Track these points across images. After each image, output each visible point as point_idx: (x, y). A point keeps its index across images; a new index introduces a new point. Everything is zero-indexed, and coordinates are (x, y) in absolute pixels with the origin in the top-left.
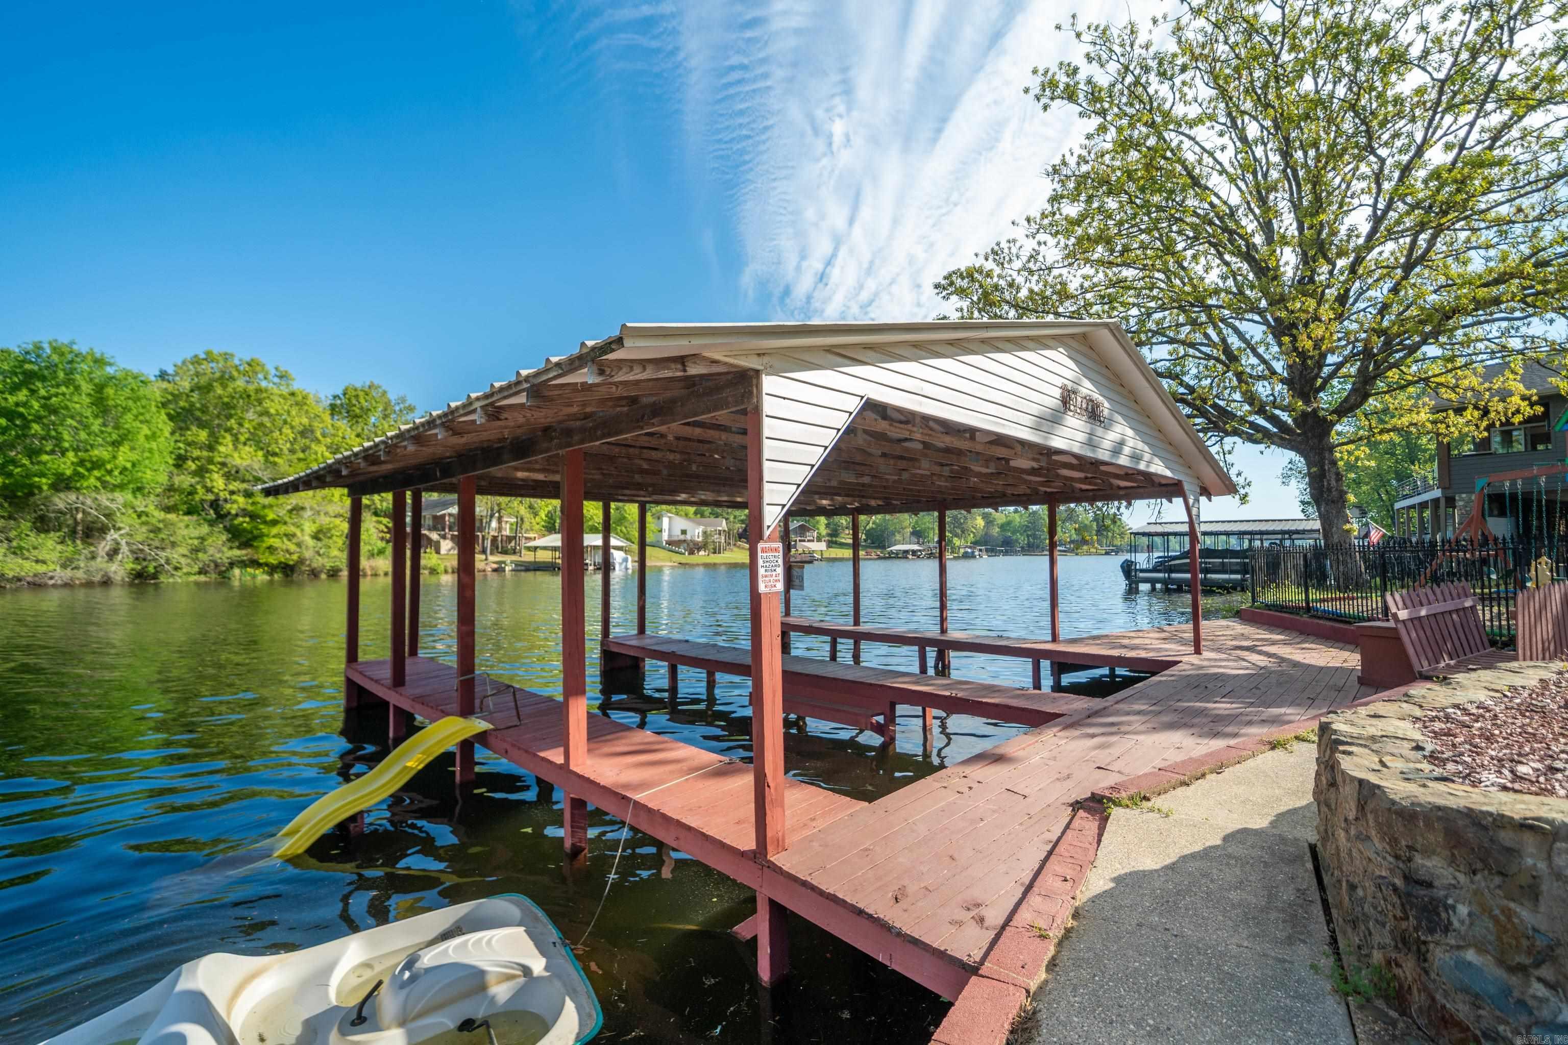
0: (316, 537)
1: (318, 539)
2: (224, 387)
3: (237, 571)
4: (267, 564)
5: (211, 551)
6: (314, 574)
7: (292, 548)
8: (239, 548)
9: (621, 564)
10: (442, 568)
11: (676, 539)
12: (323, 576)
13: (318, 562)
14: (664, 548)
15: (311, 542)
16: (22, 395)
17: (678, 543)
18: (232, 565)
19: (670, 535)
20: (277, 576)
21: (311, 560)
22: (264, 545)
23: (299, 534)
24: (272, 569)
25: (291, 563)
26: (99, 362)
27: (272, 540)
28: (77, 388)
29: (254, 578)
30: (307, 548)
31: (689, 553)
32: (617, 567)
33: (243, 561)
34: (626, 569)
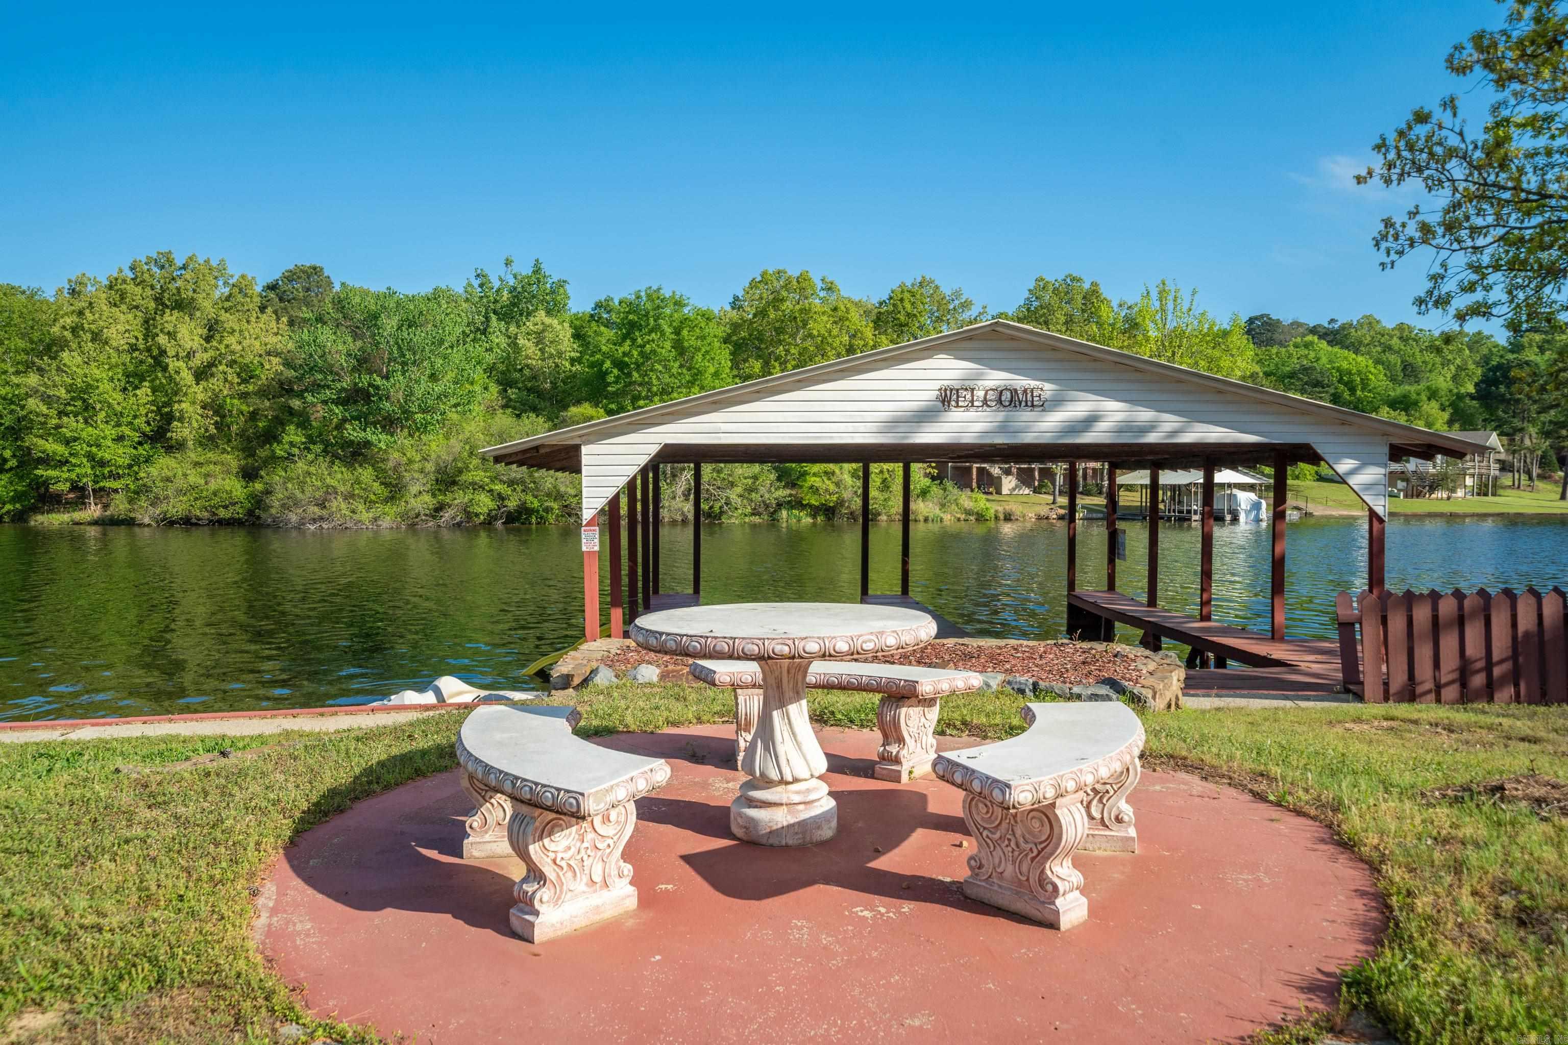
0: (853, 475)
2: (777, 309)
3: (784, 513)
4: (810, 506)
5: (762, 490)
6: (853, 517)
7: (832, 487)
8: (785, 487)
9: (1248, 512)
10: (991, 513)
15: (849, 481)
16: (626, 347)
18: (779, 505)
20: (820, 519)
21: (850, 501)
22: (807, 485)
24: (815, 511)
25: (832, 504)
26: (679, 304)
27: (813, 479)
28: (663, 333)
29: (799, 521)
30: (845, 488)
31: (1406, 496)
32: (1242, 517)
33: (789, 502)
34: (1258, 520)
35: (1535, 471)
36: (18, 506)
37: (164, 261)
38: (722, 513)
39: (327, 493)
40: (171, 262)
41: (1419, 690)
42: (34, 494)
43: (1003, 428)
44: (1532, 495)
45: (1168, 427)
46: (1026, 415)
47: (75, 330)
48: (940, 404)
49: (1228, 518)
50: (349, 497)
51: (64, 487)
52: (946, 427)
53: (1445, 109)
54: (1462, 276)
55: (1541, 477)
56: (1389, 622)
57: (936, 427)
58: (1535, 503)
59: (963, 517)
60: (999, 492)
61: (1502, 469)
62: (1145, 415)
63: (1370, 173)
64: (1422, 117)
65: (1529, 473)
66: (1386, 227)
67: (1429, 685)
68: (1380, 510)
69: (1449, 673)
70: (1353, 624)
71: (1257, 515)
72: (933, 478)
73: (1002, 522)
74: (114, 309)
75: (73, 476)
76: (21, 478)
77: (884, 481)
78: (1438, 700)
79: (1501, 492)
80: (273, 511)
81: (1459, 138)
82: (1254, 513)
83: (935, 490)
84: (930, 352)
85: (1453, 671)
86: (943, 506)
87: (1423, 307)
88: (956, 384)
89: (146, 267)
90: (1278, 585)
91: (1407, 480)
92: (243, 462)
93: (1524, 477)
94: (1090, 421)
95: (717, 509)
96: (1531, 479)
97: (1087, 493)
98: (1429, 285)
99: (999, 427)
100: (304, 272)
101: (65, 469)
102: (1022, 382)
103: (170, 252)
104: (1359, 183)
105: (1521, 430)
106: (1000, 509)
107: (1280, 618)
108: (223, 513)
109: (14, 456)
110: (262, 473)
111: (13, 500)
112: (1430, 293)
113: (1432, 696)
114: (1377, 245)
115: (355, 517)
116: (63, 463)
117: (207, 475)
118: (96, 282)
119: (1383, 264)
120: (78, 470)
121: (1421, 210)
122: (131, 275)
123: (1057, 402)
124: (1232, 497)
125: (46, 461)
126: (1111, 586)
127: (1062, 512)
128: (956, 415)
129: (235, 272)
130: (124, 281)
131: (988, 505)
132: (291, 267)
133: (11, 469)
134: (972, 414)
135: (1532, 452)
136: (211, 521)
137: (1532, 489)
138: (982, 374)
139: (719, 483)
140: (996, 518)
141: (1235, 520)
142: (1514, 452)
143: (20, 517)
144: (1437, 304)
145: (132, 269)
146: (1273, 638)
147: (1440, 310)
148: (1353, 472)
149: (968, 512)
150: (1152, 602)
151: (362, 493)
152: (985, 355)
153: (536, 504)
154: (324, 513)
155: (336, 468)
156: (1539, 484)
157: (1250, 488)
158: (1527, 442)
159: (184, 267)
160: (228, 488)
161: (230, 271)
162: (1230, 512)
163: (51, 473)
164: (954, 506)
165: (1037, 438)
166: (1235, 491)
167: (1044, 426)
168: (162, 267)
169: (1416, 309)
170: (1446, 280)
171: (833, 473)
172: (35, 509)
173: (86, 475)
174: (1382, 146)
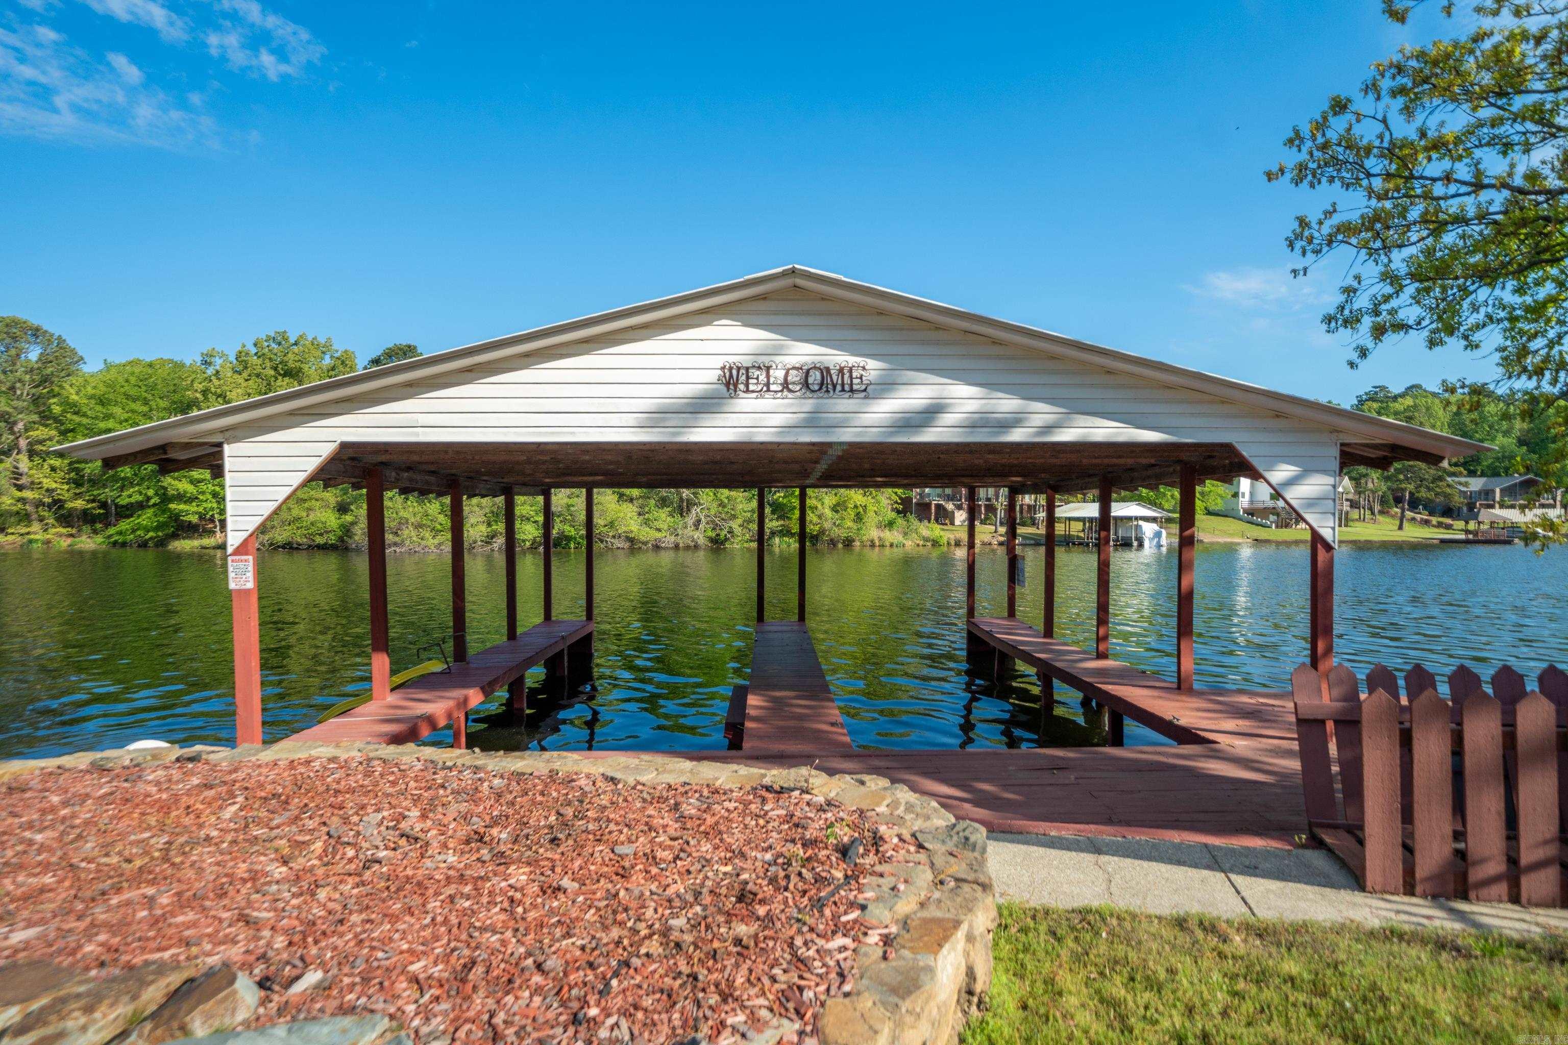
0: (835, 509)
1: (837, 512)
3: (777, 540)
6: (833, 543)
7: (814, 519)
8: (777, 519)
9: (1151, 540)
10: (944, 540)
11: (1261, 506)
12: (840, 546)
13: (836, 532)
14: (1240, 519)
15: (828, 513)
17: (1265, 512)
18: (773, 534)
19: (1252, 501)
20: (806, 545)
21: (830, 530)
22: (795, 517)
23: (819, 506)
25: (815, 533)
29: (789, 546)
30: (826, 520)
31: (1277, 527)
32: (1147, 543)
33: (781, 531)
34: (1159, 546)
35: (1377, 508)
36: (160, 534)
37: (280, 339)
38: (726, 539)
39: (400, 523)
40: (286, 340)
41: (1476, 874)
42: (173, 524)
43: (811, 422)
44: (1376, 526)
45: (1038, 420)
46: (843, 404)
47: (205, 392)
48: (723, 388)
49: (1135, 544)
50: (419, 526)
51: (194, 519)
52: (732, 419)
53: (1366, 93)
54: (1374, 290)
55: (1381, 512)
56: (1415, 743)
57: (719, 420)
58: (1380, 532)
59: (921, 543)
60: (952, 523)
61: (1351, 506)
62: (1007, 404)
63: (1282, 171)
64: (1340, 106)
65: (1371, 509)
66: (1300, 225)
67: (1496, 866)
68: (1326, 533)
69: (1538, 845)
70: (1322, 722)
71: (1159, 542)
72: (899, 512)
73: (953, 548)
74: (236, 376)
75: (201, 509)
76: (164, 512)
77: (858, 514)
78: (1515, 899)
79: (1351, 523)
80: (356, 538)
81: (1382, 126)
82: (1156, 540)
83: (900, 521)
84: (709, 316)
85: (1546, 842)
86: (905, 534)
87: (1333, 324)
88: (746, 361)
89: (266, 344)
90: (1184, 628)
91: (1278, 515)
92: (339, 499)
93: (1368, 512)
94: (931, 413)
95: (722, 537)
96: (1373, 513)
97: (1023, 524)
98: (1342, 298)
99: (805, 419)
100: (401, 349)
101: (194, 504)
102: (836, 358)
103: (285, 332)
104: (1269, 180)
105: (1366, 475)
106: (952, 537)
107: (1187, 665)
108: (319, 540)
109: (156, 494)
110: (352, 507)
111: (156, 529)
112: (1342, 308)
113: (1502, 888)
114: (1291, 245)
115: (424, 543)
116: (191, 500)
117: (309, 509)
118: (223, 355)
119: (1295, 272)
120: (205, 505)
121: (1338, 208)
122: (253, 350)
123: (886, 386)
124: (1138, 527)
125: (181, 497)
126: (1012, 613)
127: (1002, 539)
128: (745, 403)
129: (339, 347)
130: (247, 354)
131: (942, 533)
132: (391, 345)
133: (154, 505)
134: (767, 403)
135: (1373, 492)
136: (310, 546)
137: (1375, 521)
138: (782, 347)
139: (723, 516)
140: (949, 544)
141: (1141, 545)
142: (1360, 493)
143: (161, 543)
144: (1346, 322)
145: (255, 345)
146: (1179, 688)
147: (1349, 330)
148: (1291, 482)
149: (926, 539)
150: (1049, 632)
151: (429, 523)
152: (788, 320)
153: (573, 533)
154: (397, 539)
155: (409, 503)
156: (1380, 518)
157: (1153, 520)
158: (1370, 485)
159: (296, 344)
160: (323, 520)
161: (335, 347)
162: (1137, 539)
163: (182, 507)
164: (914, 535)
165: (859, 434)
166: (1141, 523)
167: (868, 418)
168: (280, 344)
169: (1324, 327)
170: (1358, 293)
171: (816, 508)
172: (175, 536)
173: (212, 509)
174: (1296, 140)
